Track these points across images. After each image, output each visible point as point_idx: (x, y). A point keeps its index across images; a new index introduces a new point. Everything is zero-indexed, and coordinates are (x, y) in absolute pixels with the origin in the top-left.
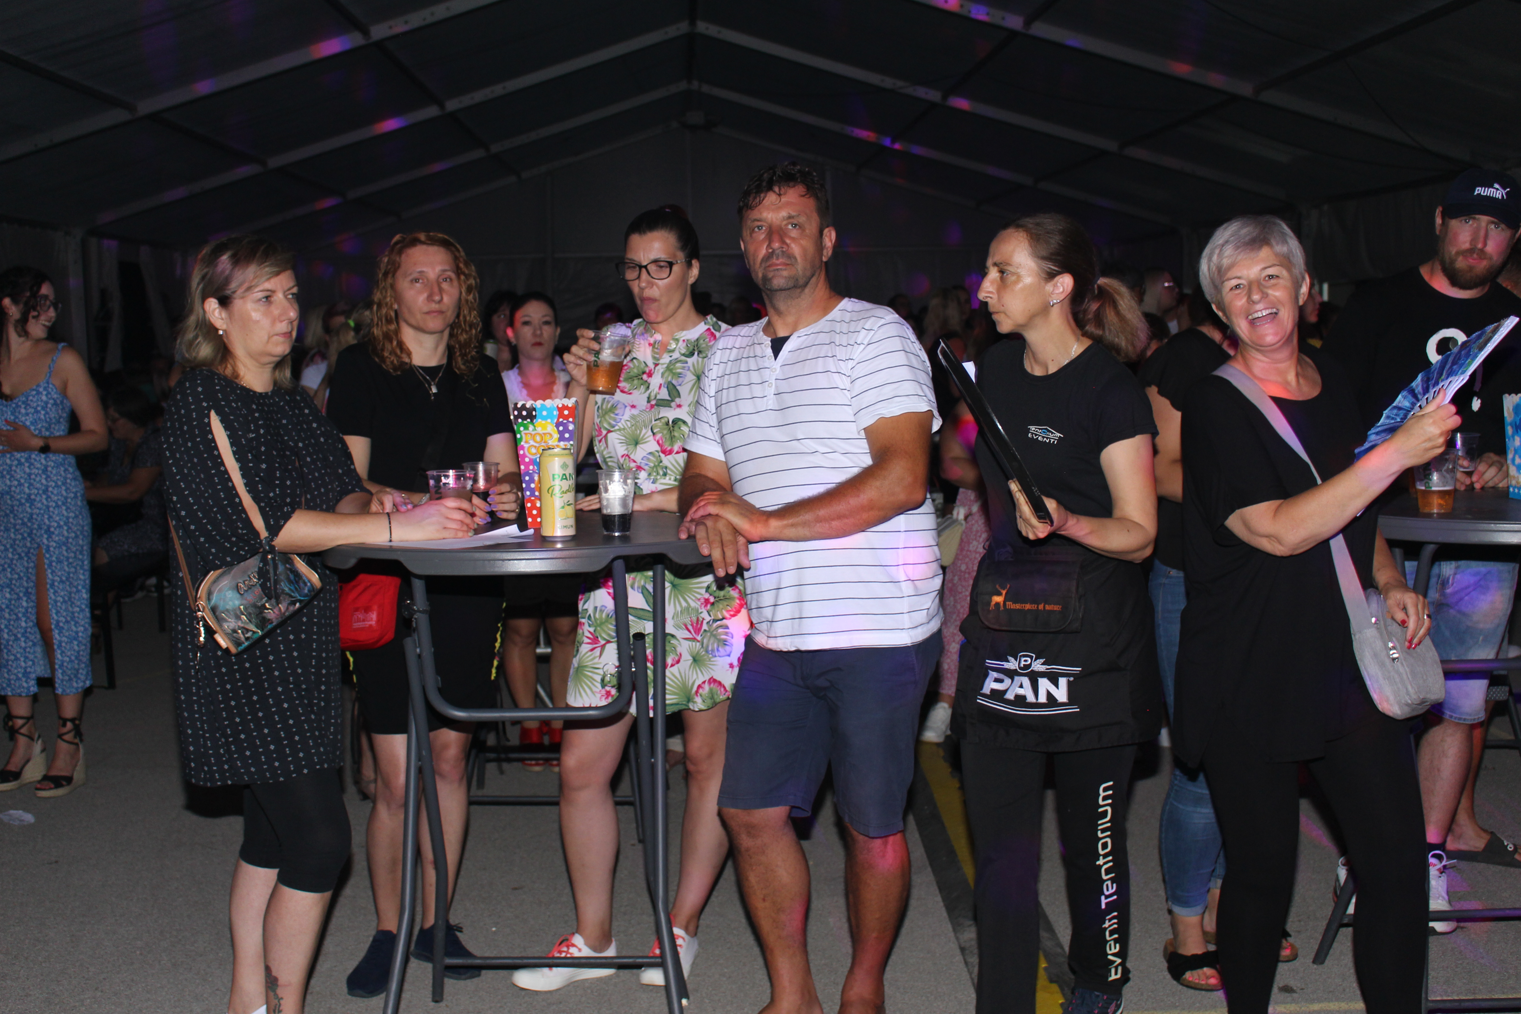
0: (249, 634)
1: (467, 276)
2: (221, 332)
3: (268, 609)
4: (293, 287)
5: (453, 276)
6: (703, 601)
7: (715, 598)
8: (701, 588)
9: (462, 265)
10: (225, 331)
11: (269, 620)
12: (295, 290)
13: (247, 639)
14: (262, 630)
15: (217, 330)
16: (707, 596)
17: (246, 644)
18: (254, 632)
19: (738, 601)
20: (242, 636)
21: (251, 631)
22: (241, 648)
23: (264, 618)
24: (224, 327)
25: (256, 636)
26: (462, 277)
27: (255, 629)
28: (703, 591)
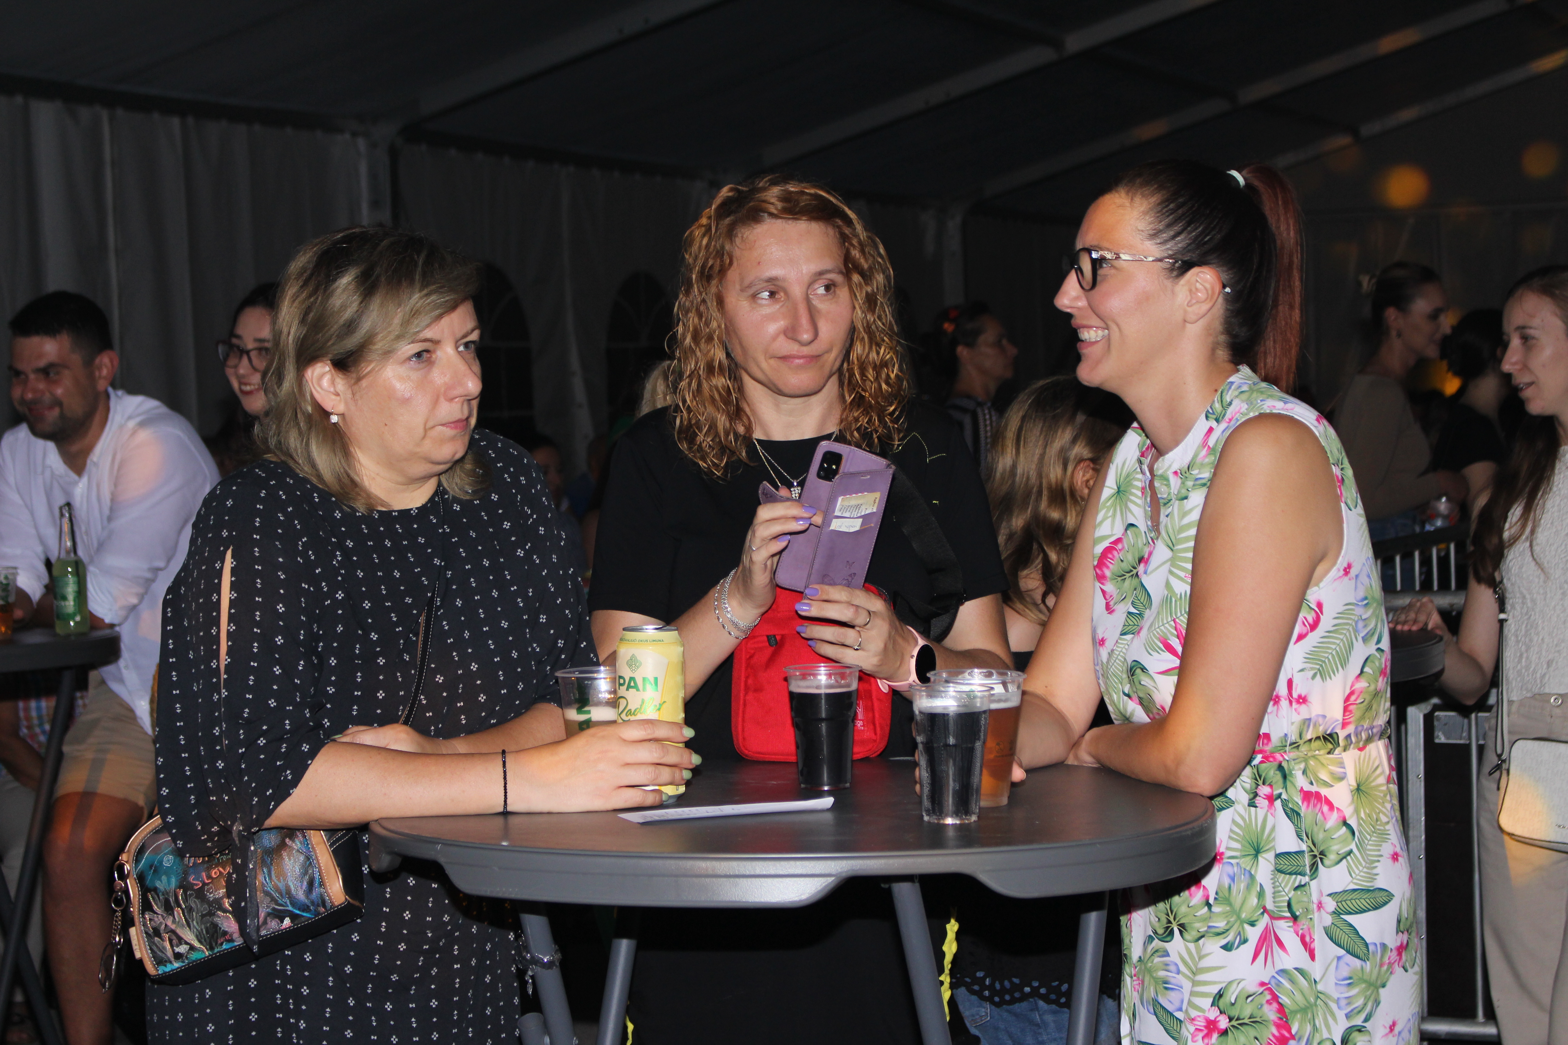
0: (182, 949)
1: (867, 277)
2: (334, 419)
3: (225, 911)
4: (473, 331)
5: (838, 278)
6: (1201, 1023)
7: (1231, 1019)
8: (1204, 995)
9: (856, 253)
10: (342, 415)
11: (225, 933)
12: (475, 336)
13: (178, 956)
14: (211, 948)
15: (327, 414)
16: (1213, 1014)
17: (177, 965)
18: (192, 948)
19: (1274, 1030)
20: (168, 946)
21: (187, 943)
22: (162, 970)
23: (215, 926)
24: (341, 408)
25: (195, 956)
26: (856, 278)
27: (197, 944)
28: (1205, 1003)
